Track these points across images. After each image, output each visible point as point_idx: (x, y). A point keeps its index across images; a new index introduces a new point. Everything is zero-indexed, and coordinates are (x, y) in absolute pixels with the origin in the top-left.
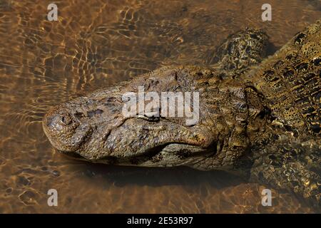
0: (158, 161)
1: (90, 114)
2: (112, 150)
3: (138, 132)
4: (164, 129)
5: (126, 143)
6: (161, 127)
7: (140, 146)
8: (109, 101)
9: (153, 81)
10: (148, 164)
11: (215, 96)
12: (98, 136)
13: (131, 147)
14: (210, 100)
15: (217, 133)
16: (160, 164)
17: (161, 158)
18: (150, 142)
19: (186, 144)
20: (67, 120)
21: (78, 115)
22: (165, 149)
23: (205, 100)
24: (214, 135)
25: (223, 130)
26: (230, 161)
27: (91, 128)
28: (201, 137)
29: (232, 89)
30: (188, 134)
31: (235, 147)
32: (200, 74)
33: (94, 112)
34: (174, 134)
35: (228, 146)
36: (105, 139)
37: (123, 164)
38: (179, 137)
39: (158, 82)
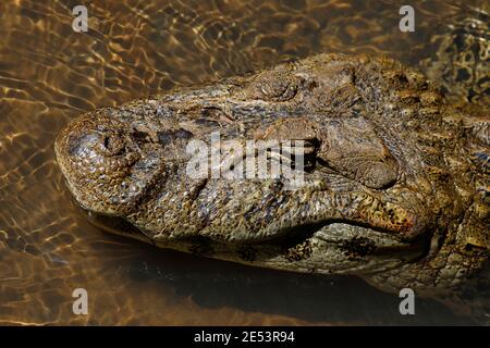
0: (299, 258)
1: (165, 138)
2: (206, 222)
3: (266, 189)
4: (324, 189)
5: (238, 209)
6: (317, 183)
7: (269, 219)
8: (206, 113)
9: (303, 81)
10: (278, 262)
11: (435, 130)
12: (179, 187)
13: (248, 219)
14: (425, 136)
15: (436, 210)
16: (303, 267)
17: (307, 252)
18: (290, 214)
19: (367, 226)
20: (115, 145)
21: (139, 137)
22: (319, 233)
23: (414, 134)
24: (430, 214)
25: (449, 206)
26: (453, 277)
27: (165, 168)
28: (401, 215)
29: (470, 121)
30: (375, 204)
31: (469, 247)
32: (403, 79)
33: (173, 134)
34: (344, 201)
35: (454, 242)
36: (195, 196)
37: (221, 257)
38: (354, 209)
39: (314, 84)
